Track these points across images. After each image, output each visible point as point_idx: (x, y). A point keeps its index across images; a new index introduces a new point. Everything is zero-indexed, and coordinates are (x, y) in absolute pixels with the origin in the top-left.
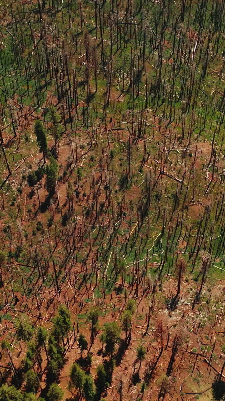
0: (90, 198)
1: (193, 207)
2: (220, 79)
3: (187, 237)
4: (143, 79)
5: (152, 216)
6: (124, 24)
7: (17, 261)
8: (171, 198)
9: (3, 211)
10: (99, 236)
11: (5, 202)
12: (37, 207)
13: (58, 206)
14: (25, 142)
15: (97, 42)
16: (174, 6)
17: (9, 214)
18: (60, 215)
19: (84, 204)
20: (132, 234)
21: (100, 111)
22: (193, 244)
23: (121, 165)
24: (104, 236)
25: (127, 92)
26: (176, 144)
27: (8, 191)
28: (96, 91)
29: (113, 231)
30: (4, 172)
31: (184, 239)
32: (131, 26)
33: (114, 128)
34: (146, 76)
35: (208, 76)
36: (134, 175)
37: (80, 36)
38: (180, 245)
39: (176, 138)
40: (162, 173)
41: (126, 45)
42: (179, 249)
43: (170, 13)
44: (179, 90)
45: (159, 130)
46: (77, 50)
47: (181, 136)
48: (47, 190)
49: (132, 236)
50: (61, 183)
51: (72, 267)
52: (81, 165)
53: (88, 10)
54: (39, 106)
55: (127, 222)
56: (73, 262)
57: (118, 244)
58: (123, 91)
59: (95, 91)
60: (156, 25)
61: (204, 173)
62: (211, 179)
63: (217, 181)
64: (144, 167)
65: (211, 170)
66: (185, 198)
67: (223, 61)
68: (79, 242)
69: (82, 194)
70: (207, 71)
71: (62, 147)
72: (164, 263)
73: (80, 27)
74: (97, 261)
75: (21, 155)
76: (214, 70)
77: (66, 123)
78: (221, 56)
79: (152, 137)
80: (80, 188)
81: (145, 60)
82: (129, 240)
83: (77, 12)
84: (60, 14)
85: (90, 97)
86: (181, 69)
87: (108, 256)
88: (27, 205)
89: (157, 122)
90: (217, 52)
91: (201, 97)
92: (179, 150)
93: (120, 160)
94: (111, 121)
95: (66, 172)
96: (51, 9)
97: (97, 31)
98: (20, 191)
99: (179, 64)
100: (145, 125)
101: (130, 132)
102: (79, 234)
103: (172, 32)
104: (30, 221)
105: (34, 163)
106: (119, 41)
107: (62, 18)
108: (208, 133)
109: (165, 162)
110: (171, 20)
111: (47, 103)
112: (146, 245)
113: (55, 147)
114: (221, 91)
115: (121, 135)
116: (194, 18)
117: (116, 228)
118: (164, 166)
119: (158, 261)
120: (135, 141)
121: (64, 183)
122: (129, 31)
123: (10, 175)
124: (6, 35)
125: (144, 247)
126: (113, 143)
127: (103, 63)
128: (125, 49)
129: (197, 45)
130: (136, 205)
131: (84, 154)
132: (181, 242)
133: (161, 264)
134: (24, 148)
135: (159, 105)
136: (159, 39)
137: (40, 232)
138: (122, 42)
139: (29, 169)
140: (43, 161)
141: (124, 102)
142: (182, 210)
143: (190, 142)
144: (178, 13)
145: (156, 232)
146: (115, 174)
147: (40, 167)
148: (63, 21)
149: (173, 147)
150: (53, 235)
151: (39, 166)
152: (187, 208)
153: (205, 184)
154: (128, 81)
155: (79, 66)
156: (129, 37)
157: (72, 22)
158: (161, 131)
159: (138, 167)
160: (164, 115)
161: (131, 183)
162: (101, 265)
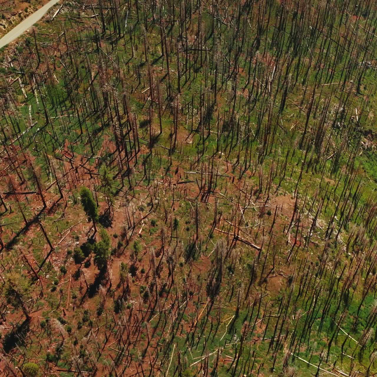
0: (150, 275)
1: (273, 279)
2: (300, 112)
3: (267, 318)
4: (215, 115)
5: (225, 293)
6: (194, 50)
7: (56, 366)
8: (247, 270)
9: (41, 298)
10: (160, 325)
11: (45, 287)
12: (84, 290)
13: (109, 289)
14: (73, 204)
15: (164, 74)
16: (249, 28)
17: (49, 302)
18: (112, 299)
19: (142, 283)
20: (200, 319)
21: (165, 157)
22: (273, 326)
23: (188, 229)
24: (166, 324)
25: (197, 131)
26: (253, 199)
27: (49, 272)
28: (161, 132)
29: (177, 317)
30: (45, 247)
31: (262, 321)
32: (201, 52)
33: (180, 181)
34: (217, 111)
35: (287, 108)
36: (203, 242)
37: (144, 66)
38: (258, 329)
39: (253, 192)
40: (236, 238)
41: (195, 75)
42: (256, 335)
43: (245, 37)
44: (255, 126)
45: (233, 181)
46: (140, 83)
47: (258, 188)
48: (97, 268)
49: (200, 321)
50: (114, 257)
51: (125, 369)
52: (140, 233)
53: (154, 35)
54: (94, 155)
55: (194, 304)
56: (127, 361)
57: (183, 333)
58: (192, 130)
59: (159, 132)
60: (230, 51)
61: (285, 236)
62: (294, 243)
63: (300, 245)
64: (215, 231)
65: (293, 231)
66: (263, 269)
67: (303, 91)
68: (135, 333)
69: (140, 270)
70: (286, 103)
71: (118, 210)
72: (239, 357)
73: (144, 55)
74: (157, 357)
75: (68, 223)
76: (294, 101)
77: (123, 176)
78: (301, 85)
79: (224, 190)
80: (138, 262)
81: (217, 92)
82: (196, 327)
83: (142, 38)
84: (122, 41)
85: (154, 140)
86: (257, 102)
87: (171, 350)
88: (72, 289)
89: (230, 170)
90: (297, 80)
91: (280, 134)
92: (256, 206)
93: (186, 223)
94: (176, 172)
95: (121, 242)
96: (113, 35)
97: (163, 60)
98: (63, 271)
99: (255, 95)
100: (217, 176)
101: (198, 186)
102: (135, 323)
103: (247, 58)
104: (75, 310)
105: (82, 232)
106: (189, 71)
107: (124, 45)
108: (289, 183)
109: (240, 223)
110: (246, 45)
111: (104, 150)
112: (216, 332)
113: (109, 211)
114: (301, 125)
115: (188, 190)
116: (270, 42)
117: (181, 312)
118: (239, 229)
119: (231, 355)
120: (205, 198)
121: (119, 257)
122: (199, 59)
123: (51, 251)
124: (60, 67)
125: (215, 335)
126: (178, 201)
127: (169, 98)
128: (195, 81)
129: (275, 72)
130: (205, 280)
131: (144, 218)
132: (259, 324)
133: (234, 360)
134: (71, 214)
135: (233, 146)
136: (233, 67)
137: (87, 323)
138: (192, 71)
139: (76, 241)
140: (93, 229)
141: (193, 144)
142: (260, 285)
143: (268, 197)
144: (253, 37)
145: (229, 315)
146: (180, 242)
147: (90, 237)
148: (125, 49)
149: (249, 204)
150: (103, 326)
151: (88, 237)
152: (265, 281)
153: (286, 249)
154: (197, 118)
155: (142, 102)
156: (198, 66)
157: (136, 50)
158: (235, 183)
159: (207, 231)
160: (238, 161)
161: (200, 253)
162: (161, 364)
